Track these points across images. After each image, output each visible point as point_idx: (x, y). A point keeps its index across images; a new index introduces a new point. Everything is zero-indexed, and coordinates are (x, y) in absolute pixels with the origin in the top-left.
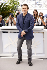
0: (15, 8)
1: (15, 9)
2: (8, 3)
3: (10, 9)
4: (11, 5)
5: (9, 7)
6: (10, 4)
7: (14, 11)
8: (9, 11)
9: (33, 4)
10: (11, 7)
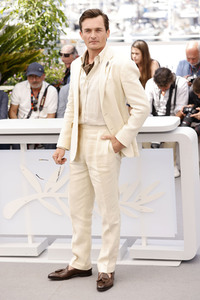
0: (47, 40)
1: (50, 42)
3: (27, 44)
4: (31, 26)
5: (22, 32)
6: (27, 19)
7: (44, 51)
8: (22, 52)
9: (125, 20)
10: (28, 34)
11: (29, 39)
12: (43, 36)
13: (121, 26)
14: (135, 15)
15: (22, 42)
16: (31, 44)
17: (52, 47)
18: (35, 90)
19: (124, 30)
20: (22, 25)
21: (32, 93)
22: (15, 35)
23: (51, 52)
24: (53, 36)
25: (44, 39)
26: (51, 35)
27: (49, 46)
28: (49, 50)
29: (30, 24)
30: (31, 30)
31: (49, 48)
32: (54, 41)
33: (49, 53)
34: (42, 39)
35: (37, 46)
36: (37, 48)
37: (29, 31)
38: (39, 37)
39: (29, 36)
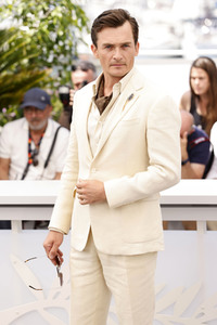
0: (58, 54)
1: (61, 58)
2: (8, 12)
3: (25, 61)
4: (32, 32)
5: (18, 42)
6: (25, 20)
7: (52, 73)
8: (17, 73)
10: (26, 45)
11: (29, 52)
12: (50, 48)
13: (178, 30)
14: (202, 14)
15: (17, 57)
16: (31, 61)
17: (65, 66)
18: (36, 132)
19: (182, 36)
20: (17, 30)
21: (30, 138)
22: (6, 45)
23: (64, 74)
24: (67, 48)
25: (52, 52)
26: (64, 46)
27: (61, 64)
28: (60, 71)
29: (31, 28)
30: (32, 37)
31: (61, 68)
32: (68, 56)
33: (60, 76)
34: (48, 53)
35: (40, 64)
36: (40, 67)
37: (29, 40)
38: (45, 49)
39: (29, 48)
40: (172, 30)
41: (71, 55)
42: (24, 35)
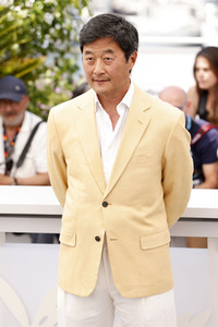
0: (55, 39)
3: (16, 47)
4: (24, 13)
5: (8, 24)
7: (48, 60)
8: (7, 60)
10: (17, 28)
11: (20, 36)
12: (45, 32)
13: (199, 13)
16: (23, 46)
17: (62, 53)
18: (12, 128)
19: (203, 20)
23: (61, 63)
24: (65, 32)
25: (47, 36)
26: (62, 30)
27: (58, 51)
28: (56, 59)
29: (23, 8)
30: (24, 19)
31: (57, 55)
32: (66, 42)
33: (57, 64)
34: (43, 38)
35: (34, 50)
36: (33, 54)
37: (20, 22)
38: (39, 34)
39: (20, 31)
40: (193, 12)
41: (69, 40)
42: (16, 17)
